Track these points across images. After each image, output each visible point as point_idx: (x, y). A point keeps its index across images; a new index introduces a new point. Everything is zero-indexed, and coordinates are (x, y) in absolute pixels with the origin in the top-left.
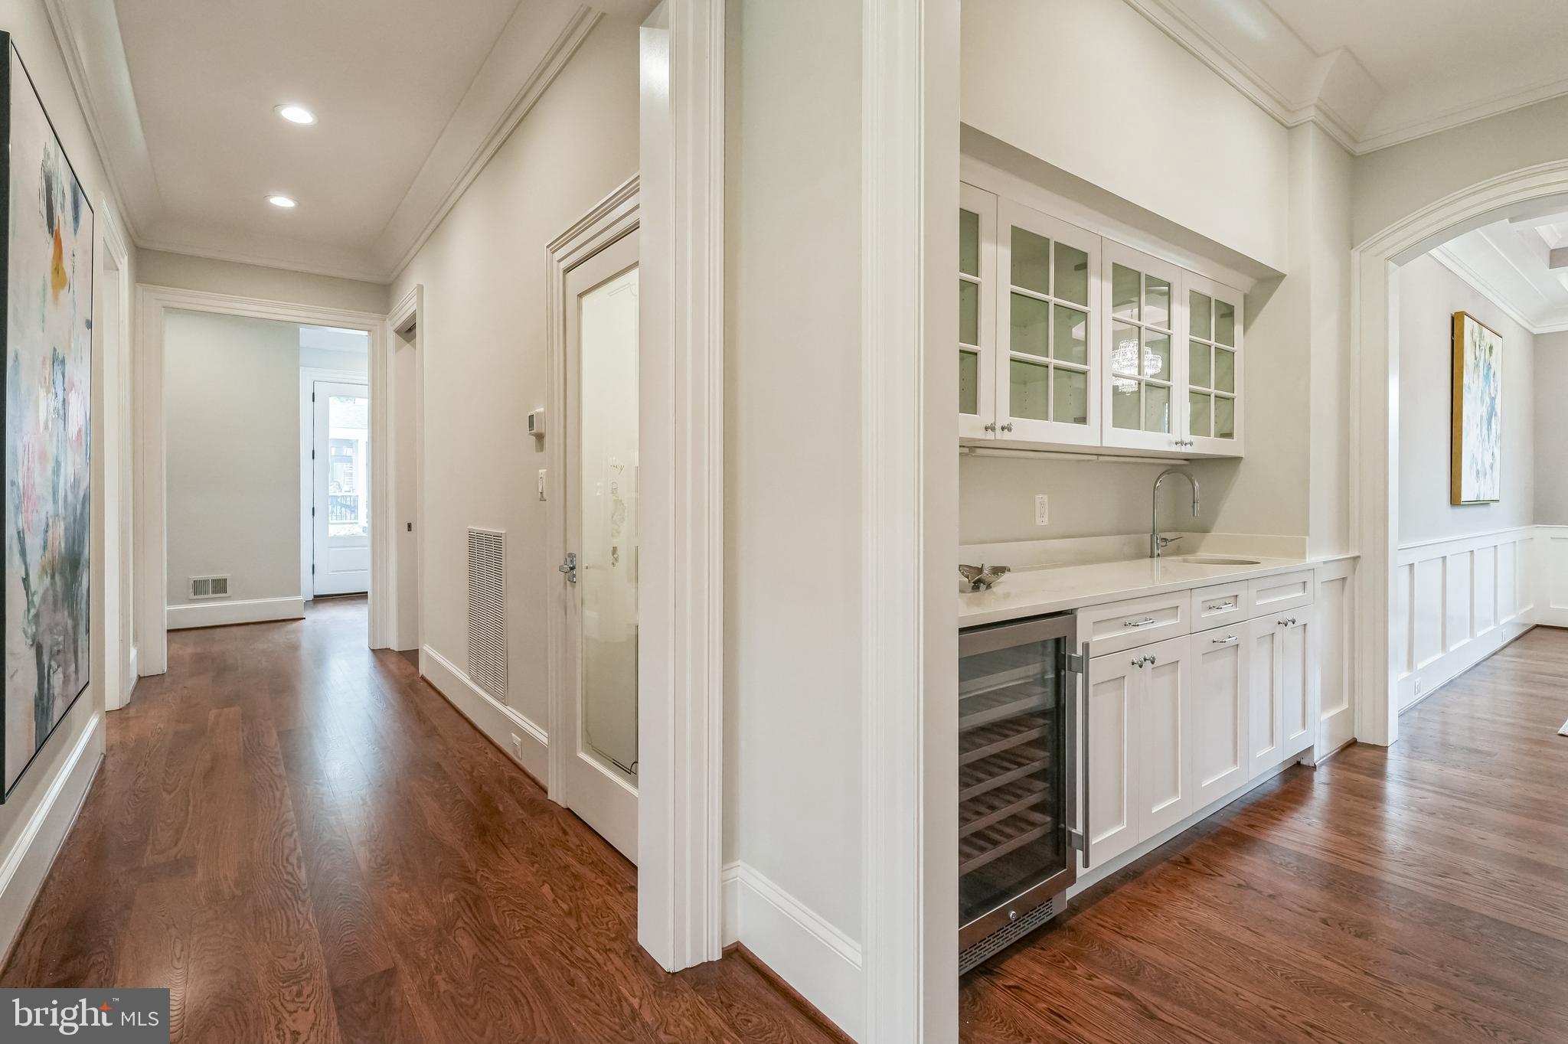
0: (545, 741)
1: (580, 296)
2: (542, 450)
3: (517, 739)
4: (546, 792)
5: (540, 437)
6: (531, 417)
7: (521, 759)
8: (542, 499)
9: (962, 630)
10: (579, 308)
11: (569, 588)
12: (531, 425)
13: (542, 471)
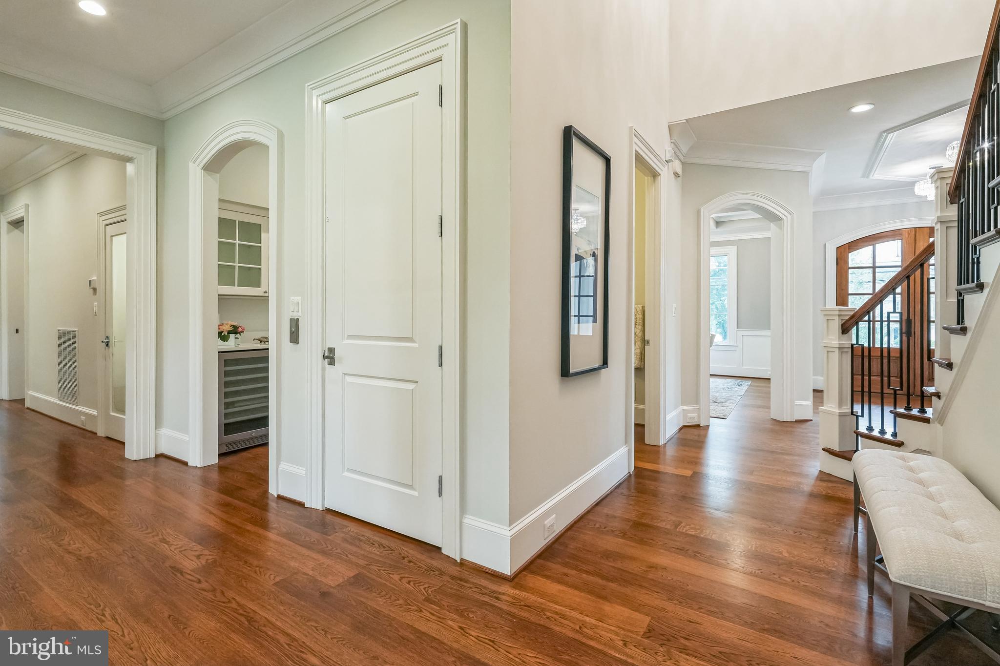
0: (96, 414)
1: (112, 236)
2: (96, 295)
3: (83, 418)
4: (96, 434)
5: (95, 290)
6: (90, 281)
7: (85, 426)
8: (96, 315)
9: (219, 352)
10: (111, 240)
11: (107, 349)
12: (90, 285)
13: (96, 303)
